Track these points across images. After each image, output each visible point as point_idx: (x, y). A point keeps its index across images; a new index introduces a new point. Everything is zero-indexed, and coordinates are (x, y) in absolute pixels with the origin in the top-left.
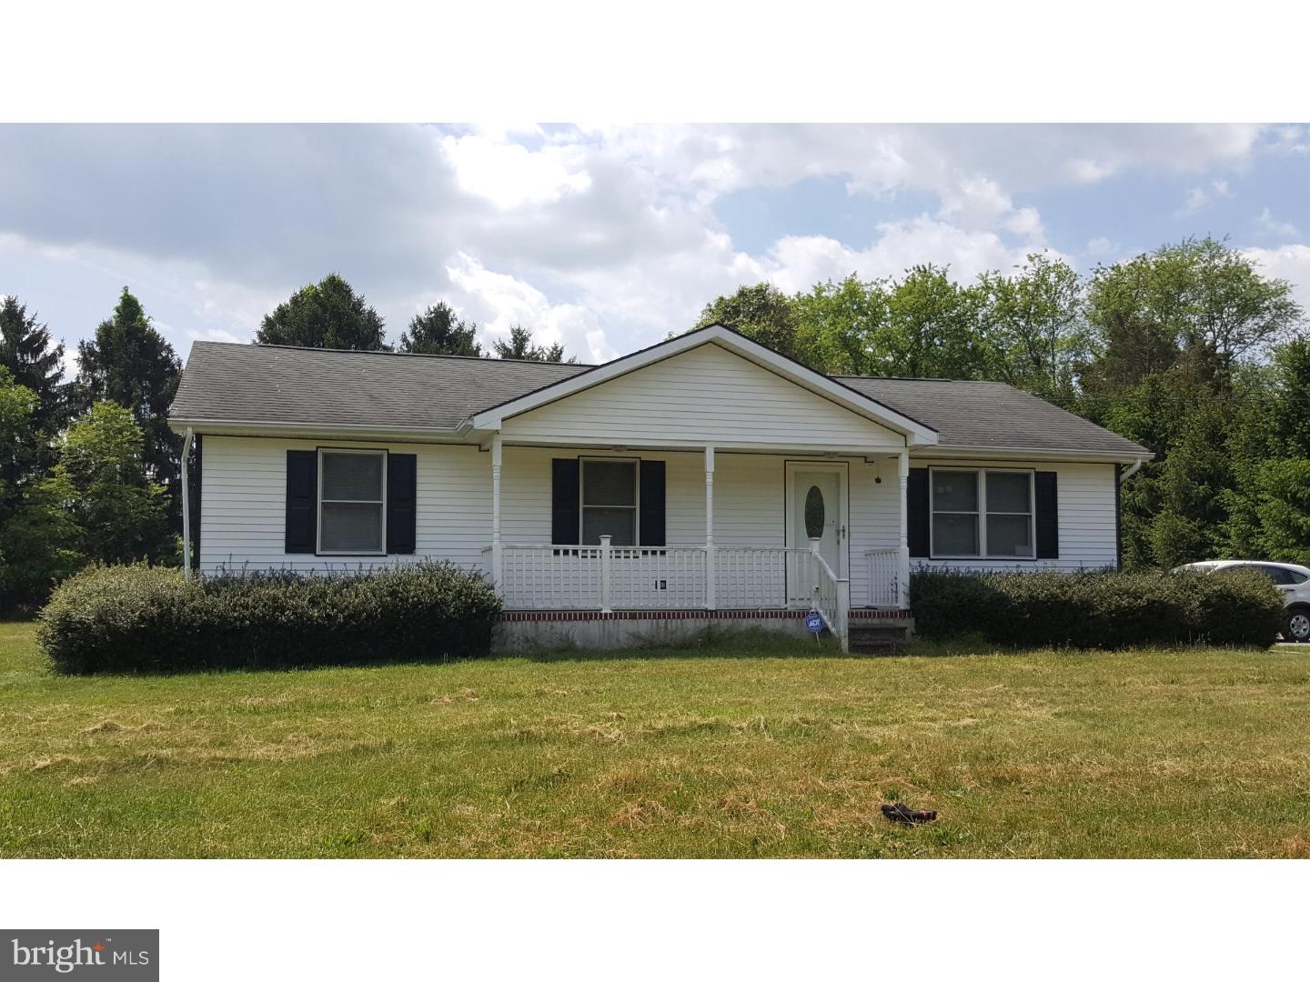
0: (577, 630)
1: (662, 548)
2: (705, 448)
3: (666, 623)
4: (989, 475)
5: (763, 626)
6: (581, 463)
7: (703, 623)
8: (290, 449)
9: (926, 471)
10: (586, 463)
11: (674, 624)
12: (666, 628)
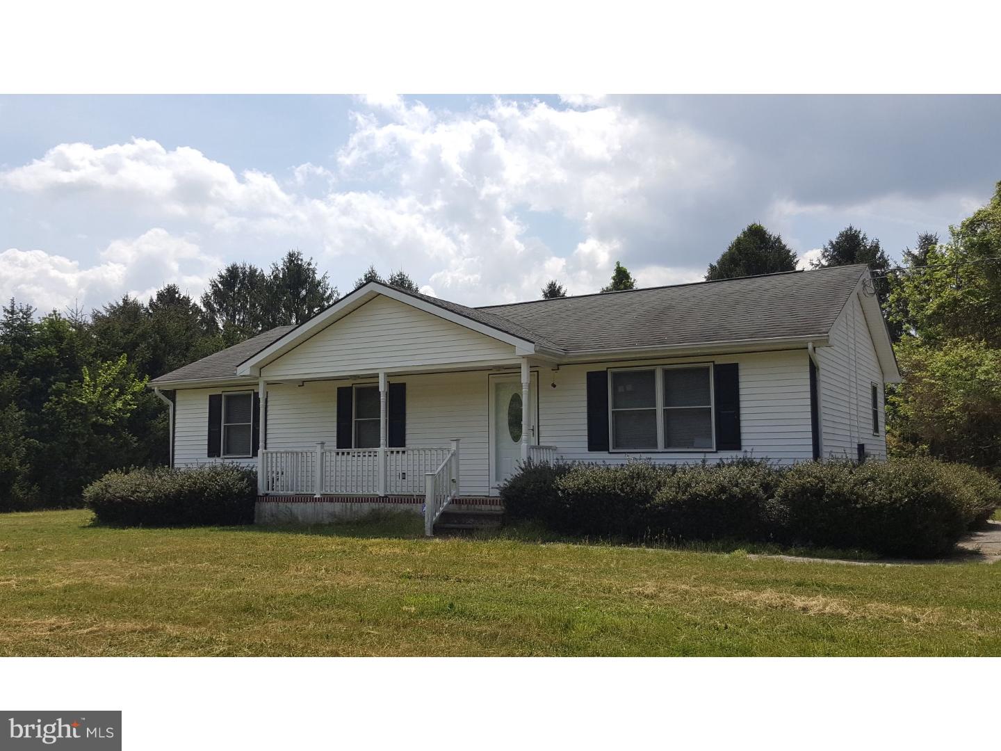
0: (297, 508)
1: (403, 449)
2: (378, 374)
3: (351, 505)
4: (667, 373)
5: (414, 509)
6: (354, 389)
7: (375, 506)
8: (211, 394)
9: (606, 372)
10: (358, 389)
11: (356, 506)
12: (351, 509)
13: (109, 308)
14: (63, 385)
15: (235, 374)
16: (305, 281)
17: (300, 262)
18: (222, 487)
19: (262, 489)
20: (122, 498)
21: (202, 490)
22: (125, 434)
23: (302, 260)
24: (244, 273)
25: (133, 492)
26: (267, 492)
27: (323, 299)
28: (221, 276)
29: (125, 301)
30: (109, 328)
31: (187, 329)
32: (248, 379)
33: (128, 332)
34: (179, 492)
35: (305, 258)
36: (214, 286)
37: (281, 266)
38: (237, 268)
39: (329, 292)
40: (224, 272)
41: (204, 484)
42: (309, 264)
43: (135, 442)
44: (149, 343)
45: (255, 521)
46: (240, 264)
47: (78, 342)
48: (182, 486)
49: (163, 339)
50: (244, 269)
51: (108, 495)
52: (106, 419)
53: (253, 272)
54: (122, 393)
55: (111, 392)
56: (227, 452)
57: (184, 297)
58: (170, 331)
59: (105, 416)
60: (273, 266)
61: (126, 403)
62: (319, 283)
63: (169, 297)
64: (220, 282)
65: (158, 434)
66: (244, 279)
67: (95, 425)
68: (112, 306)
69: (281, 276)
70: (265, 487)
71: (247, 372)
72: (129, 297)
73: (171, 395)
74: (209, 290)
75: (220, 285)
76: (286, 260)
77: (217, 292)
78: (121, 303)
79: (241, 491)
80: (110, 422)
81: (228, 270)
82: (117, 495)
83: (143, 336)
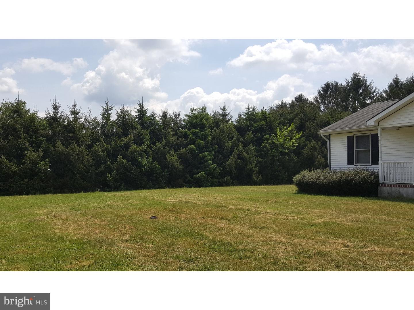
13: (276, 106)
14: (268, 136)
15: (366, 125)
16: (362, 85)
17: (359, 77)
18: (362, 179)
19: (381, 181)
20: (312, 182)
21: (352, 180)
22: (292, 155)
23: (360, 76)
24: (332, 85)
25: (317, 180)
26: (384, 182)
27: (371, 93)
28: (322, 88)
29: (282, 103)
30: (283, 112)
31: (314, 111)
32: (373, 127)
33: (290, 113)
34: (340, 181)
35: (361, 75)
36: (319, 92)
37: (350, 80)
38: (329, 83)
39: (373, 90)
40: (323, 86)
41: (352, 177)
42: (363, 78)
43: (296, 159)
44: (299, 118)
45: (379, 195)
46: (330, 82)
47: (273, 119)
48: (341, 178)
49: (304, 115)
50: (332, 83)
51: (305, 181)
52: (285, 150)
53: (336, 84)
54: (291, 139)
55: (287, 138)
56: (358, 162)
57: (306, 99)
58: (308, 112)
59: (285, 148)
60: (346, 81)
61: (293, 143)
62: (369, 86)
63: (300, 99)
64: (322, 90)
65: (305, 155)
66: (332, 88)
67: (281, 152)
68: (277, 105)
69: (350, 85)
70: (383, 180)
71: (373, 124)
72: (283, 101)
73: (329, 137)
74: (317, 94)
75: (322, 92)
76: (352, 77)
77: (320, 95)
78: (280, 104)
79: (372, 181)
80: (287, 151)
81: (325, 85)
82: (310, 180)
83: (297, 115)
